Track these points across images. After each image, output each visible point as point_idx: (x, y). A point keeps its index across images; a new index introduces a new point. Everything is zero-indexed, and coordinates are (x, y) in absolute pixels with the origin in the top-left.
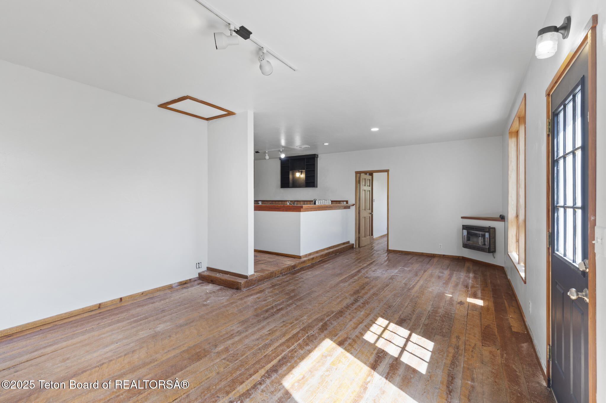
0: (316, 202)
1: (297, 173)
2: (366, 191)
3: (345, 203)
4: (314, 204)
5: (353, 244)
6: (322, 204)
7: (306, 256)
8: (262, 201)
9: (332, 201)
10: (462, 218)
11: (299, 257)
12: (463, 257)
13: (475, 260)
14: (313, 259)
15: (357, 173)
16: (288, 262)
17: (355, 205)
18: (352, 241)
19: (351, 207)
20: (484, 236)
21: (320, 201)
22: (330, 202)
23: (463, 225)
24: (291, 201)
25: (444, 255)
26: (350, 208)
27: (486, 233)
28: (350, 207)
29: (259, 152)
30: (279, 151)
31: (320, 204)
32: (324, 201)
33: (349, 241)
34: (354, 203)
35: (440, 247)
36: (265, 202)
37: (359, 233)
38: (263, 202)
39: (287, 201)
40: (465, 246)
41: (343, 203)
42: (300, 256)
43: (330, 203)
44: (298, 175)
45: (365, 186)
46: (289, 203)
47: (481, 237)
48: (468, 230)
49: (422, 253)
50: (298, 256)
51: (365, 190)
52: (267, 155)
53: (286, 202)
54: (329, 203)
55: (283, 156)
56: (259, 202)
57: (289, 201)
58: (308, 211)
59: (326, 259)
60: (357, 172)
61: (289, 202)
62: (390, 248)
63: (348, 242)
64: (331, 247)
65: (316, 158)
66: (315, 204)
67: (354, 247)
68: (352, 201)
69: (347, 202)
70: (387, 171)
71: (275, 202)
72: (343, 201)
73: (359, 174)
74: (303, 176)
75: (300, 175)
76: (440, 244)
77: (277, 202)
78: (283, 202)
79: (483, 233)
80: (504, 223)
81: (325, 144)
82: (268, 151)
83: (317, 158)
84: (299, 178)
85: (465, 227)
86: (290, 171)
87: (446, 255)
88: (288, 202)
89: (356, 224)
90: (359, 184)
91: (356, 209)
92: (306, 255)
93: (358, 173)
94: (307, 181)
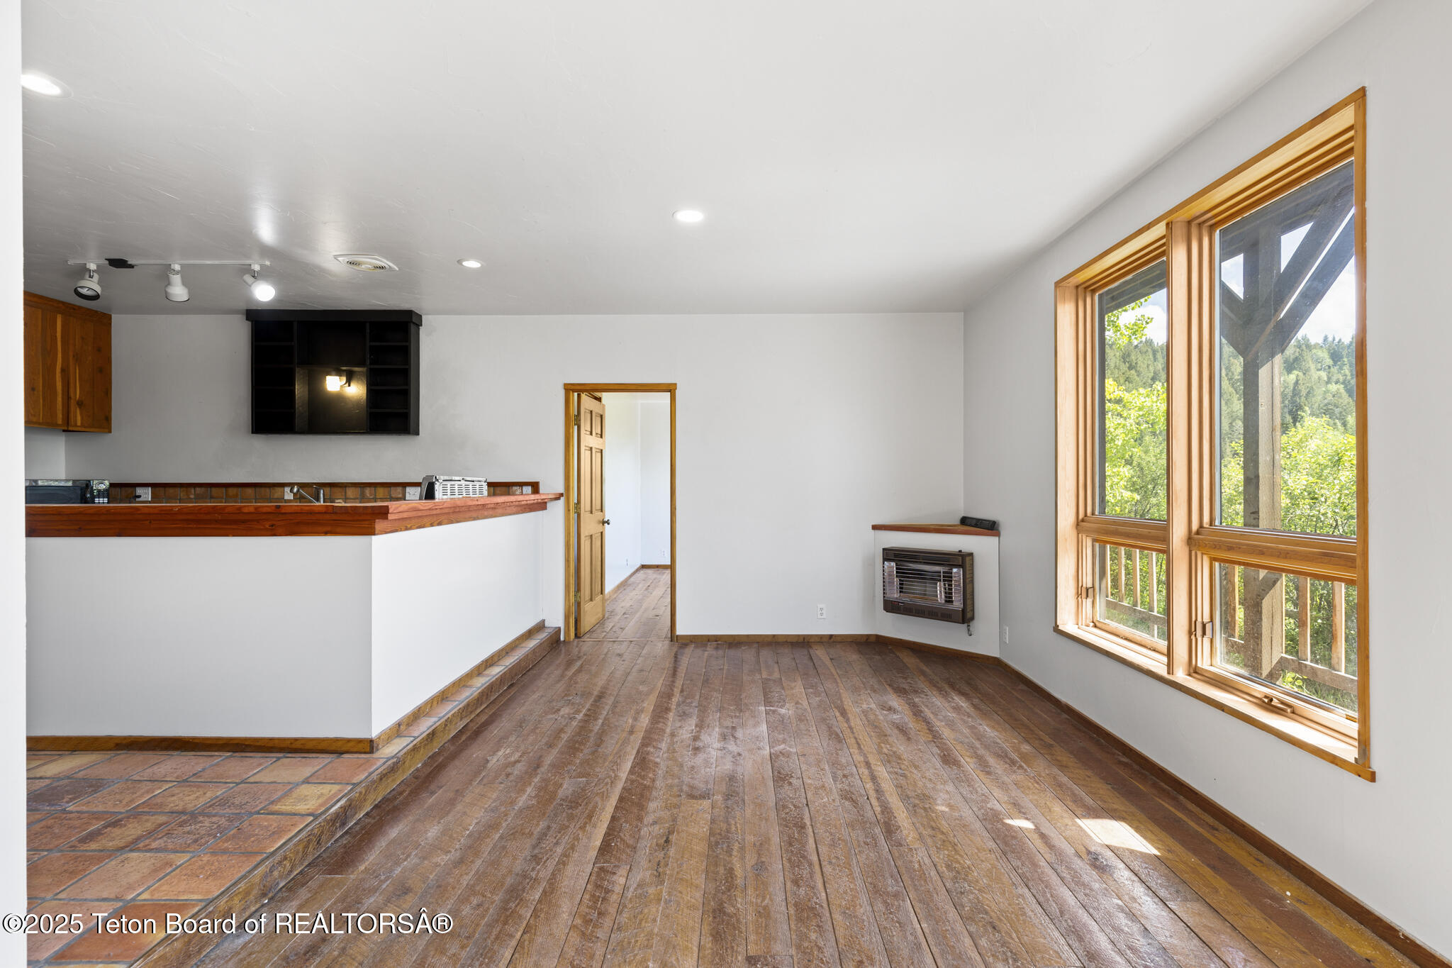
0: (437, 487)
1: (328, 378)
2: (594, 451)
3: (528, 490)
4: (427, 498)
5: (559, 628)
6: (457, 496)
7: (398, 730)
8: (153, 486)
9: (490, 485)
10: (875, 527)
11: (368, 746)
12: (878, 637)
13: (914, 643)
14: (432, 735)
15: (569, 389)
16: (305, 790)
17: (562, 499)
18: (556, 619)
19: (548, 505)
20: (948, 578)
21: (449, 484)
22: (485, 487)
23: (884, 549)
24: (302, 486)
25: (831, 636)
26: (546, 509)
27: (955, 570)
28: (546, 503)
29: (131, 266)
30: (247, 270)
31: (449, 496)
32: (463, 482)
33: (543, 621)
34: (561, 490)
35: (822, 614)
36: (171, 490)
37: (578, 589)
38: (161, 490)
39: (283, 485)
40: (890, 606)
41: (518, 492)
42: (371, 741)
43: (486, 493)
44: (333, 384)
45: (591, 434)
46: (295, 494)
47: (944, 580)
48: (899, 563)
49: (774, 636)
50: (360, 741)
51: (591, 448)
52: (176, 279)
53: (279, 490)
54: (481, 493)
55: (264, 293)
56: (139, 491)
57: (291, 485)
58: (407, 529)
59: (484, 718)
60: (569, 387)
61: (295, 490)
62: (680, 631)
63: (540, 627)
64: (492, 657)
65: (413, 328)
66: (430, 494)
67: (562, 639)
68: (552, 483)
69: (535, 487)
70: (670, 389)
71: (224, 490)
72: (521, 484)
73: (576, 394)
74: (356, 391)
75: (342, 387)
76: (820, 606)
77: (232, 491)
78: (263, 490)
79: (946, 569)
80: (996, 539)
81: (465, 264)
82: (182, 266)
83: (419, 324)
84: (339, 398)
85: (891, 554)
86: (297, 370)
87: (836, 636)
88: (287, 489)
89: (567, 561)
90: (576, 427)
91: (569, 510)
92: (399, 724)
93: (574, 391)
94: (374, 410)
